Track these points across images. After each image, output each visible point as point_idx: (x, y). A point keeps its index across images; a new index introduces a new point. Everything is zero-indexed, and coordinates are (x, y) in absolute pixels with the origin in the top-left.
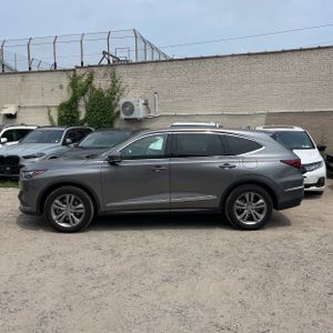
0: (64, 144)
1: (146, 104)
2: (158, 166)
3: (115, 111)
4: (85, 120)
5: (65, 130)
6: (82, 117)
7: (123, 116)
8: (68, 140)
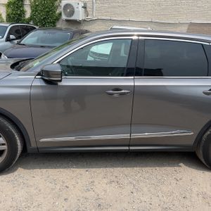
0: (8, 40)
1: (85, 7)
2: (117, 89)
3: (58, 12)
4: (31, 19)
5: (10, 26)
6: (28, 15)
7: (64, 17)
8: (12, 37)
